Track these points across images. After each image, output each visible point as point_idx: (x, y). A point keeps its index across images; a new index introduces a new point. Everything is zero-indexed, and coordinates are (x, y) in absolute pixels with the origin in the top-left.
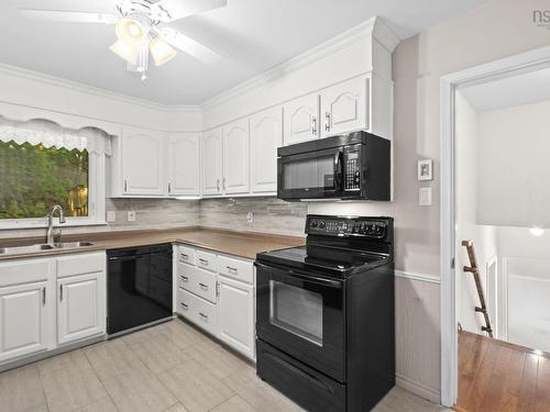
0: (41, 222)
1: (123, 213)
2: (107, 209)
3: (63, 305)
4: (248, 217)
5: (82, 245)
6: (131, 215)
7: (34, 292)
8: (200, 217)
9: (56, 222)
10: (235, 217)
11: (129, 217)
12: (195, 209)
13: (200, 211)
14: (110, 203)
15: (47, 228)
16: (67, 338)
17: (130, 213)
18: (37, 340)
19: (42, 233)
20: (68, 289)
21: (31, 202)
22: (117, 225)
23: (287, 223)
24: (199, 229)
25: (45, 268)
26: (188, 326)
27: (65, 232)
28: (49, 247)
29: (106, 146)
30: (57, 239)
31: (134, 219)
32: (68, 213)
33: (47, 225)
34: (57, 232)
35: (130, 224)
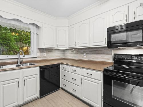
0: (16, 56)
1: (42, 54)
2: (37, 52)
3: (25, 87)
4: (85, 55)
5: (30, 65)
6: (45, 54)
7: (15, 83)
8: (64, 55)
9: (21, 56)
11: (44, 55)
12: (63, 52)
14: (38, 50)
15: (18, 59)
16: (26, 99)
17: (44, 53)
18: (16, 101)
19: (16, 60)
20: (27, 81)
21: (9, 51)
22: (40, 58)
23: (102, 57)
24: (64, 59)
25: (19, 73)
26: (66, 92)
27: (24, 60)
28: (19, 66)
29: (37, 31)
30: (21, 62)
31: (45, 56)
33: (18, 57)
34: (21, 60)
35: (44, 57)
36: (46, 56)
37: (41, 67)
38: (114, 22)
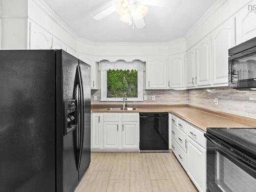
0: (122, 99)
1: (149, 96)
2: (144, 94)
4: (215, 101)
5: (133, 109)
6: (154, 97)
8: (188, 99)
10: (207, 101)
11: (153, 99)
12: (186, 95)
13: (189, 97)
14: (145, 92)
17: (153, 96)
22: (148, 102)
24: (187, 106)
29: (143, 67)
30: (126, 106)
32: (129, 96)
34: (126, 103)
35: (153, 101)
36: (155, 100)
37: (141, 114)
38: (245, 34)
